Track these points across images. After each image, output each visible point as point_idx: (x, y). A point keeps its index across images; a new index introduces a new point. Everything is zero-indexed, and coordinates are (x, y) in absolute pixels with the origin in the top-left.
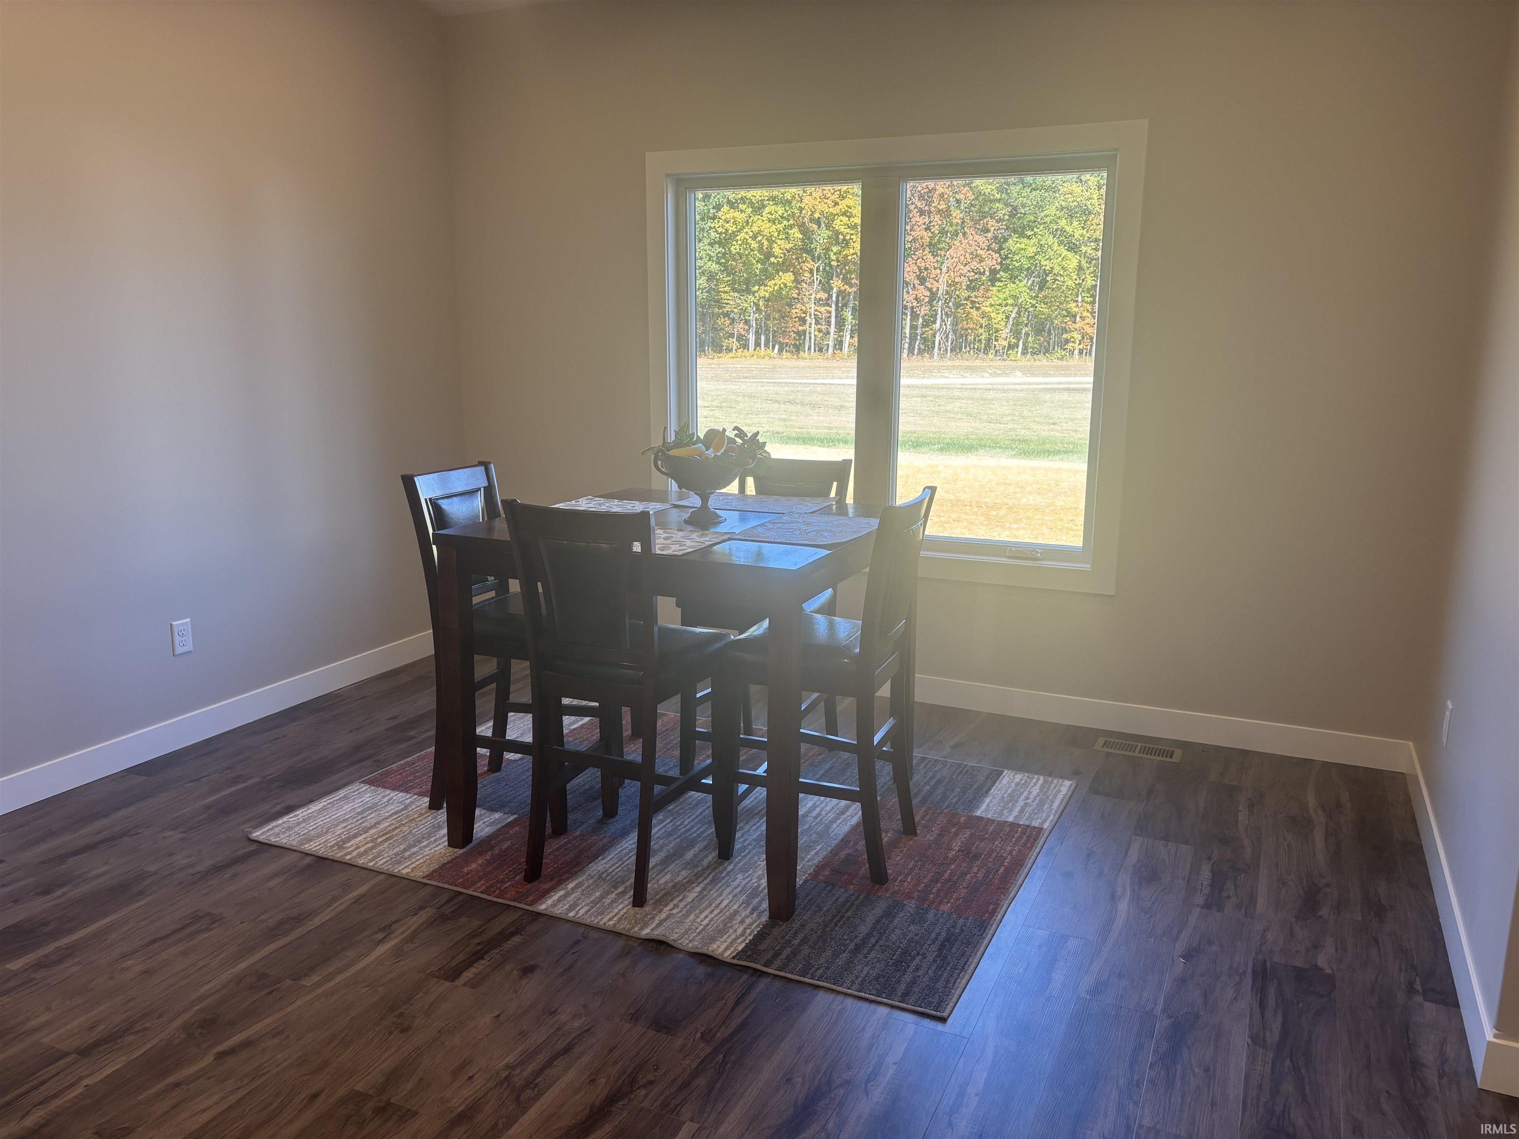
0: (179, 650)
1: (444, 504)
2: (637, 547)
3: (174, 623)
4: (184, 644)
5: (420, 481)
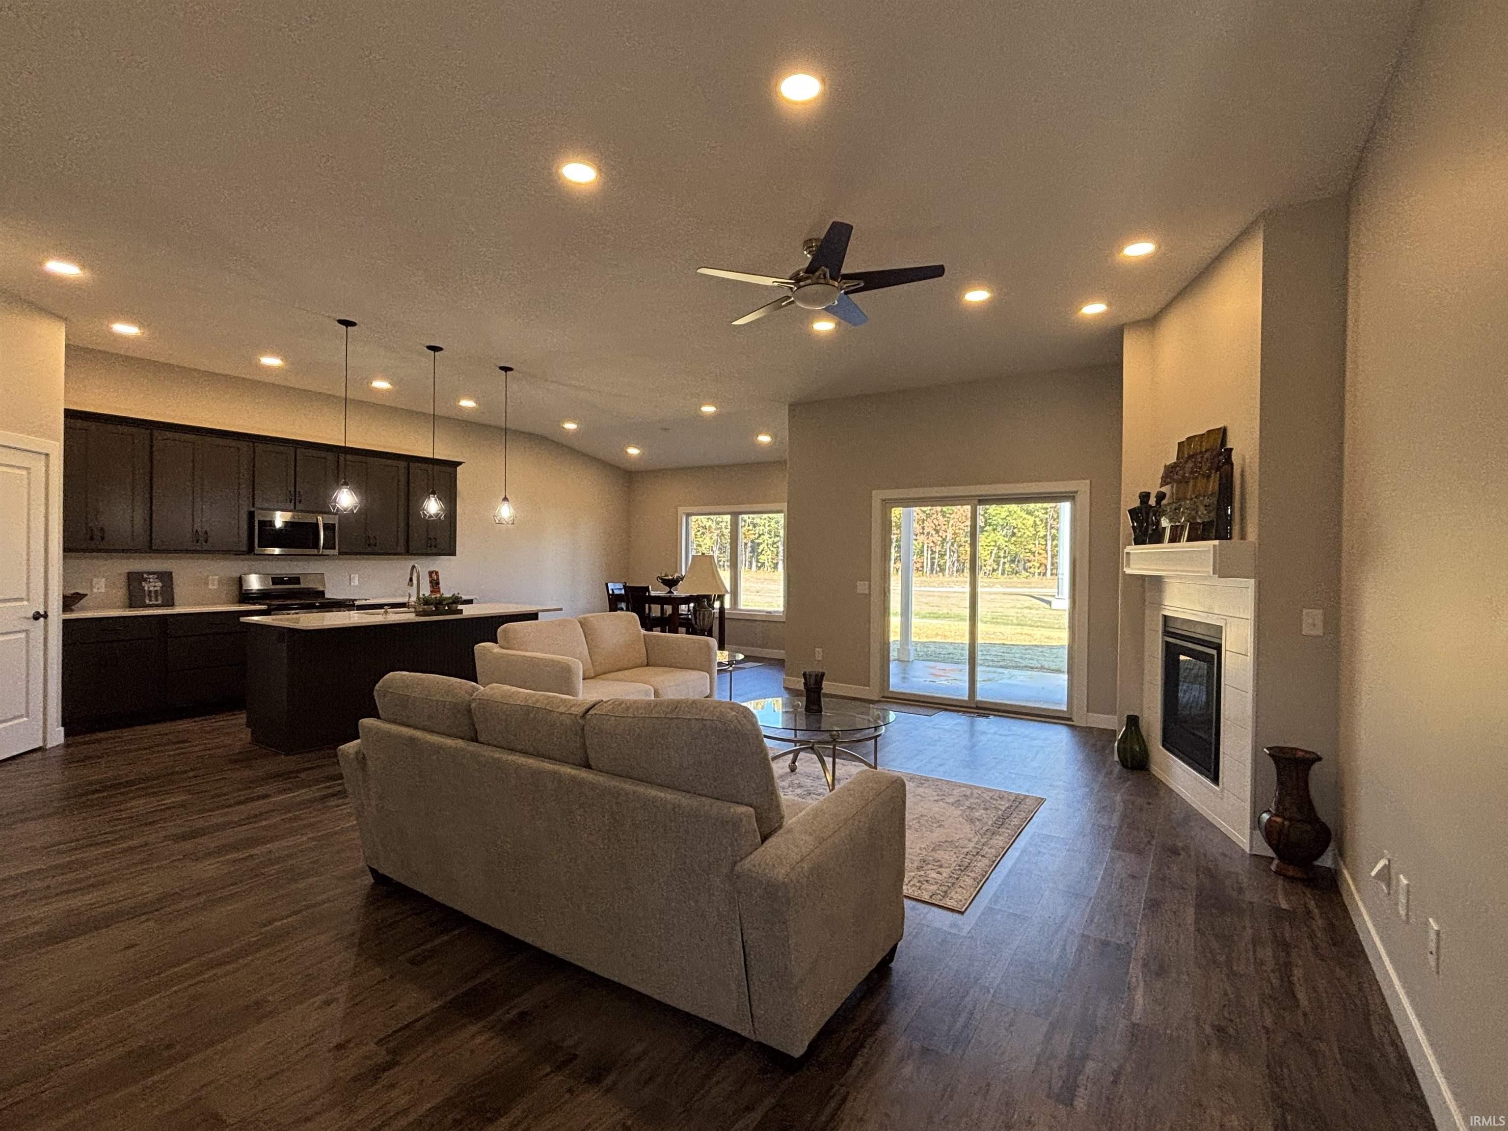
1: (615, 591)
2: (646, 594)
5: (609, 584)
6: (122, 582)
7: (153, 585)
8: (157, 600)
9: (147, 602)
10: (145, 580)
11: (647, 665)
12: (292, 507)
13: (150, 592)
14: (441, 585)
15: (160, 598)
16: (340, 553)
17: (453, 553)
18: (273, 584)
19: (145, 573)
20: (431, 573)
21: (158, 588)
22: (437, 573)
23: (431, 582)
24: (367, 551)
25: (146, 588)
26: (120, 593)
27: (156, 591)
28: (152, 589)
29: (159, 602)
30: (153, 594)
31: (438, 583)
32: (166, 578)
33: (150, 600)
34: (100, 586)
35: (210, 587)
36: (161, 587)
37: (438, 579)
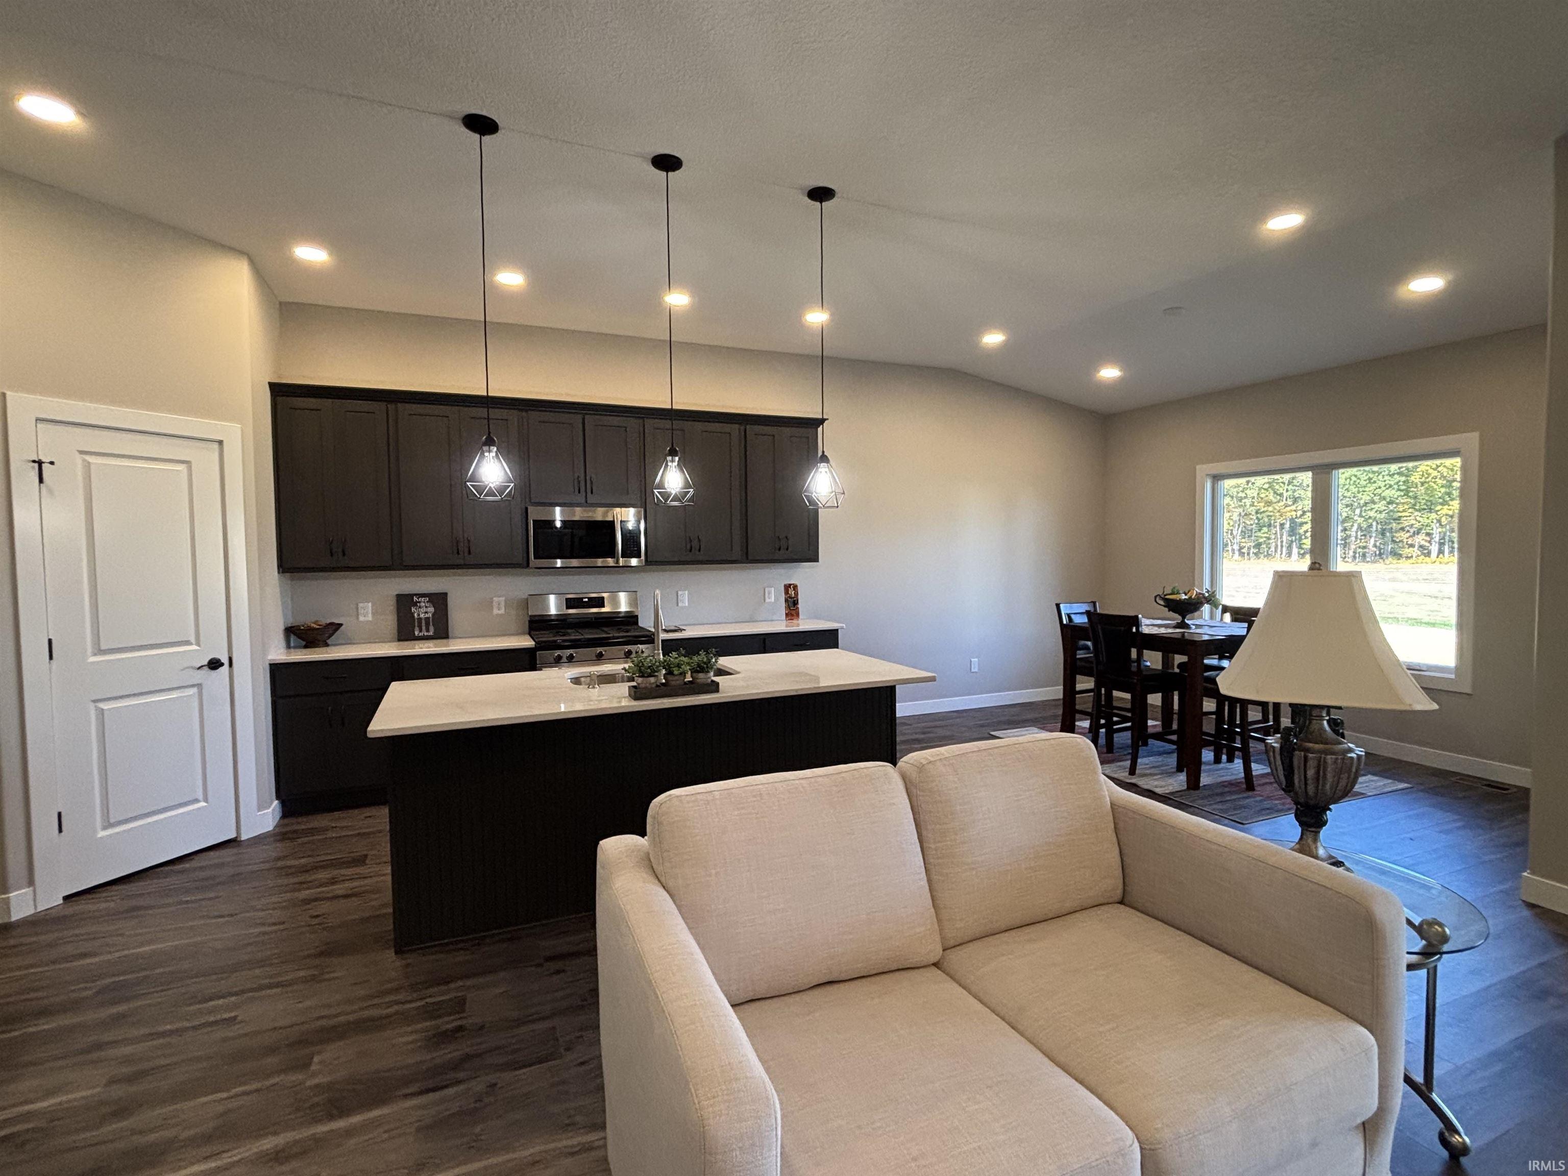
0: (973, 670)
1: (1073, 616)
2: (1134, 630)
3: (972, 660)
4: (975, 669)
5: (1062, 606)
6: (391, 606)
7: (424, 611)
8: (428, 631)
9: (416, 633)
10: (415, 604)
11: (1121, 902)
12: (583, 501)
13: (420, 619)
14: (800, 606)
15: (432, 629)
16: (648, 562)
17: (815, 558)
18: (568, 608)
19: (416, 595)
20: (787, 587)
21: (430, 615)
22: (795, 587)
23: (786, 601)
24: (688, 559)
25: (416, 615)
26: (390, 622)
27: (427, 619)
28: (422, 616)
29: (431, 633)
30: (423, 622)
31: (795, 603)
32: (440, 600)
33: (421, 631)
34: (367, 613)
35: (496, 611)
36: (433, 615)
37: (796, 594)
